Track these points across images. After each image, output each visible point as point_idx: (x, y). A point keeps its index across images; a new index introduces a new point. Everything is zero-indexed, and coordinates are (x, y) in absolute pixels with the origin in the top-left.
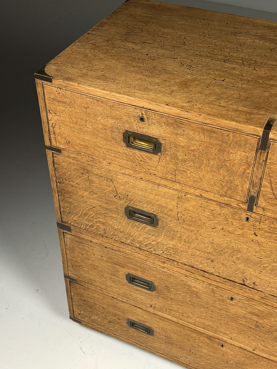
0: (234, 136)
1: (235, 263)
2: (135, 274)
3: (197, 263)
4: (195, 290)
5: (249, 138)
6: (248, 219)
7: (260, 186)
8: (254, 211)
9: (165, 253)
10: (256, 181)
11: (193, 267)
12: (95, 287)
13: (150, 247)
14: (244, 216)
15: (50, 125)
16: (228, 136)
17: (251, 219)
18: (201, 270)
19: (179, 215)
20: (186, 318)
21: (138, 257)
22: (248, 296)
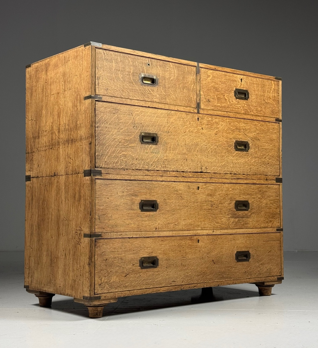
0: (187, 68)
1: (196, 155)
2: (145, 199)
3: (180, 166)
4: (180, 192)
5: (192, 68)
6: (198, 118)
7: (200, 96)
8: (200, 112)
9: (163, 166)
10: (198, 92)
11: (177, 171)
12: (116, 233)
13: (154, 165)
14: (197, 118)
15: (96, 78)
16: (185, 68)
17: (200, 118)
18: (182, 172)
19: (169, 129)
20: (177, 226)
21: (147, 179)
22: (205, 181)
